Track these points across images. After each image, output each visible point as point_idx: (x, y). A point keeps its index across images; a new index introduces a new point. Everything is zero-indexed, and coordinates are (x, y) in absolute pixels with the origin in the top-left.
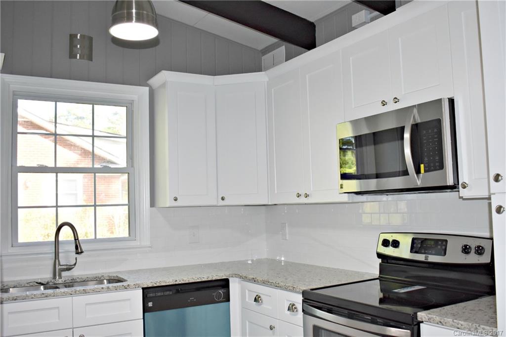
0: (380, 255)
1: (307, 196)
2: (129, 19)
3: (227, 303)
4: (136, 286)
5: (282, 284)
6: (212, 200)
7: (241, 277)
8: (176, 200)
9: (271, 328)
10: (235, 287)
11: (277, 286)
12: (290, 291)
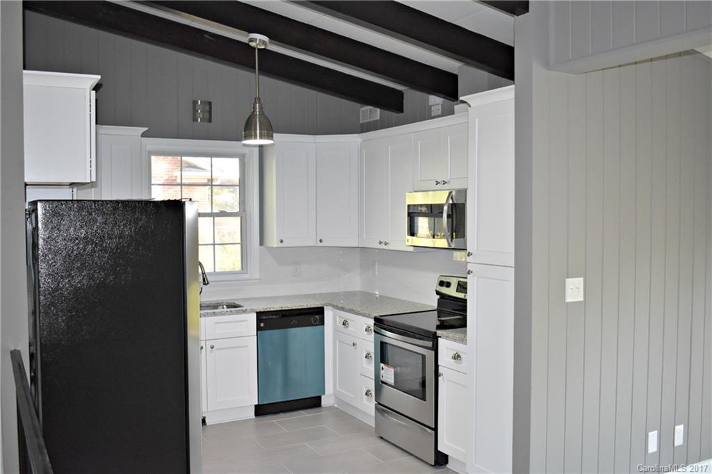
0: (438, 293)
1: (386, 244)
2: (256, 137)
3: (321, 326)
4: (252, 311)
5: (362, 312)
6: (312, 242)
7: (333, 306)
8: (282, 241)
9: (354, 344)
10: (329, 314)
11: (359, 314)
12: (367, 317)
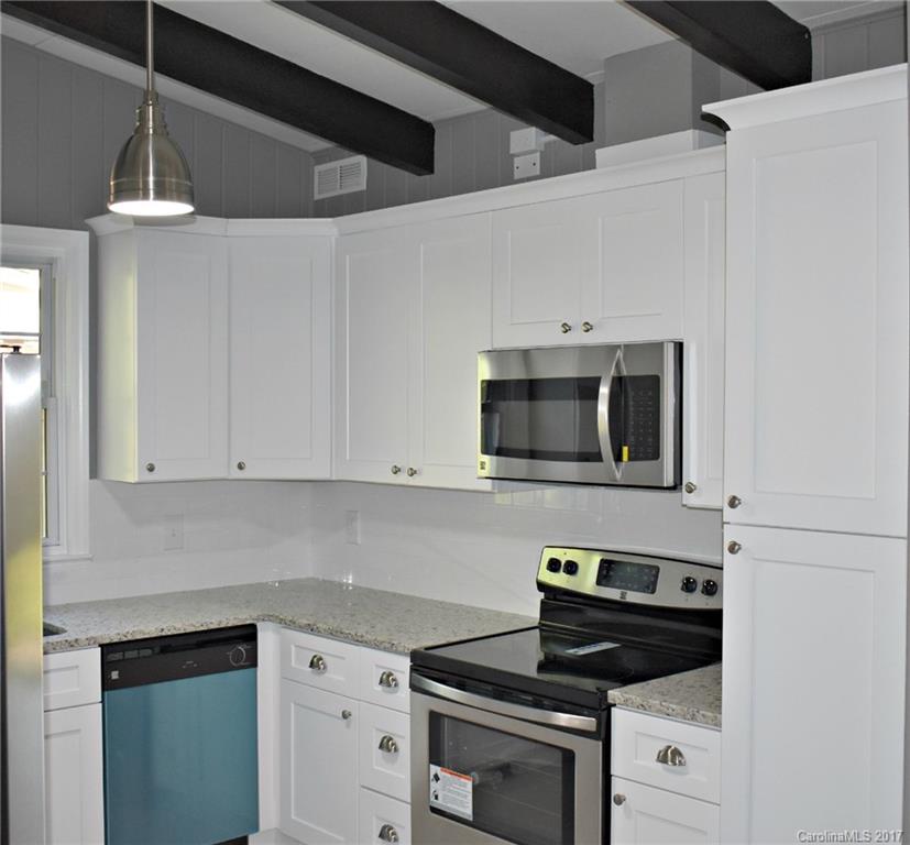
0: (541, 586)
1: (413, 473)
3: (252, 670)
4: (90, 642)
5: (368, 637)
6: (216, 467)
7: (281, 621)
8: (151, 469)
9: (345, 716)
10: (268, 642)
11: (359, 641)
12: (385, 649)
